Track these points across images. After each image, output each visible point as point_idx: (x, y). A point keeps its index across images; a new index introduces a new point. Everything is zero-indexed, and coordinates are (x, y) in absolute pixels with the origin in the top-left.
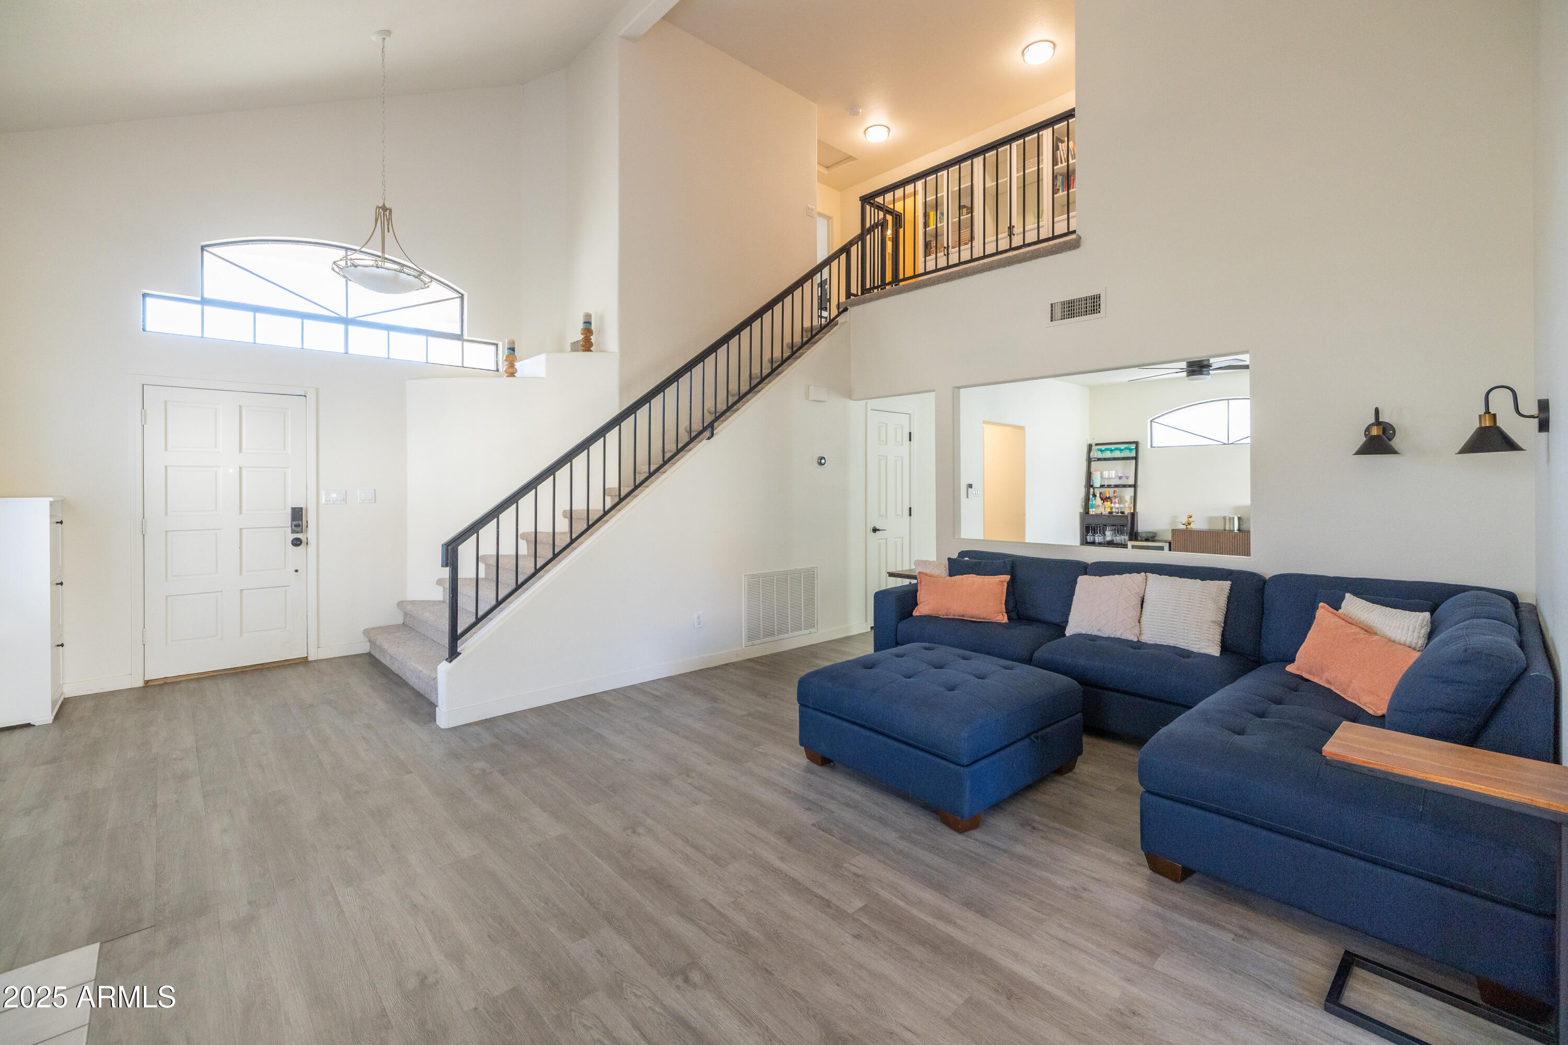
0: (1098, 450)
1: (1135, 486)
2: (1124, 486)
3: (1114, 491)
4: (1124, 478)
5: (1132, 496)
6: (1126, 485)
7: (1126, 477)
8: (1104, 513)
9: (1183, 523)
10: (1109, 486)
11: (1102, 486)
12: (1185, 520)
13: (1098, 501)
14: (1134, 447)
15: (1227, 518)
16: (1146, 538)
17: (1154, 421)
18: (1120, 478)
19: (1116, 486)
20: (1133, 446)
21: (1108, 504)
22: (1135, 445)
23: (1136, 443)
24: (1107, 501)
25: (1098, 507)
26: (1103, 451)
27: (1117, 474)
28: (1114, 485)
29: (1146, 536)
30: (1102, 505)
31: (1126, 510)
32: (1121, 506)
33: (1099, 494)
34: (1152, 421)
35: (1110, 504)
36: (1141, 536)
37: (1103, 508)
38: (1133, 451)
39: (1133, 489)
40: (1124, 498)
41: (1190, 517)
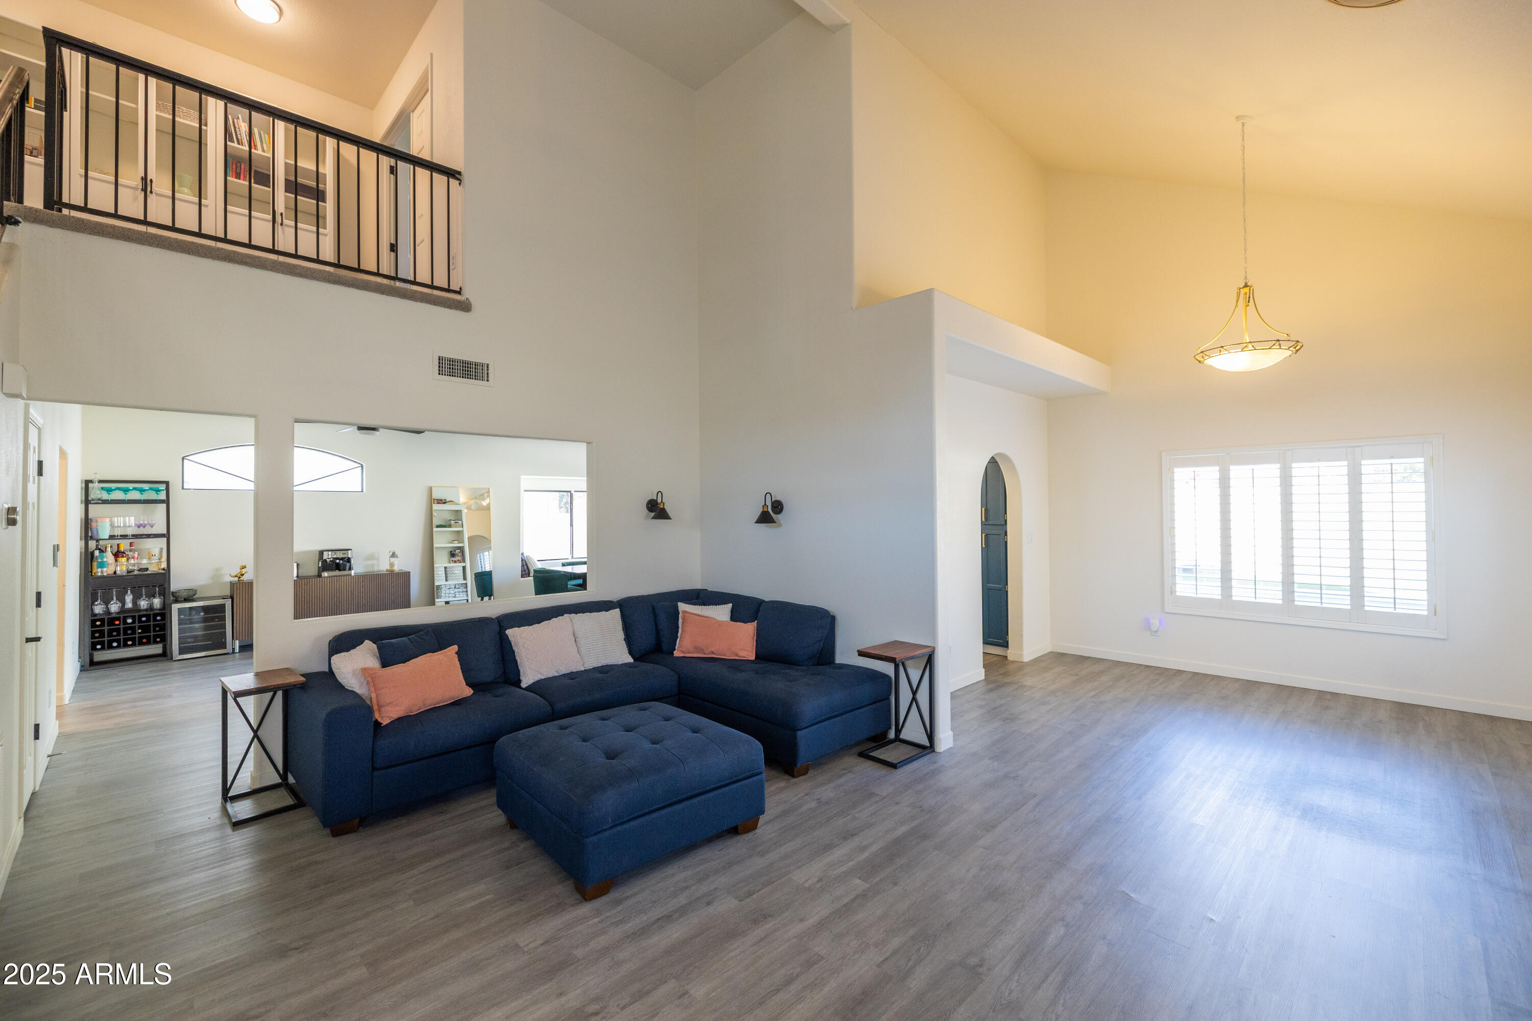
0: (102, 488)
1: (167, 536)
2: (149, 536)
3: (131, 543)
4: (148, 525)
5: (161, 549)
7: (150, 525)
8: (118, 572)
9: (234, 574)
10: (124, 537)
11: (112, 537)
12: (237, 571)
13: (109, 557)
14: (164, 489)
16: (186, 597)
17: (188, 459)
18: (142, 526)
19: (136, 536)
20: (163, 487)
21: (123, 560)
22: (165, 485)
23: (167, 483)
24: (123, 557)
25: (110, 565)
26: (109, 491)
27: (135, 520)
28: (132, 535)
29: (185, 594)
30: (114, 561)
31: (153, 565)
32: (145, 561)
33: (110, 548)
34: (183, 458)
35: (128, 559)
36: (178, 596)
37: (117, 566)
38: (161, 492)
39: (165, 539)
40: (149, 551)
41: (244, 567)
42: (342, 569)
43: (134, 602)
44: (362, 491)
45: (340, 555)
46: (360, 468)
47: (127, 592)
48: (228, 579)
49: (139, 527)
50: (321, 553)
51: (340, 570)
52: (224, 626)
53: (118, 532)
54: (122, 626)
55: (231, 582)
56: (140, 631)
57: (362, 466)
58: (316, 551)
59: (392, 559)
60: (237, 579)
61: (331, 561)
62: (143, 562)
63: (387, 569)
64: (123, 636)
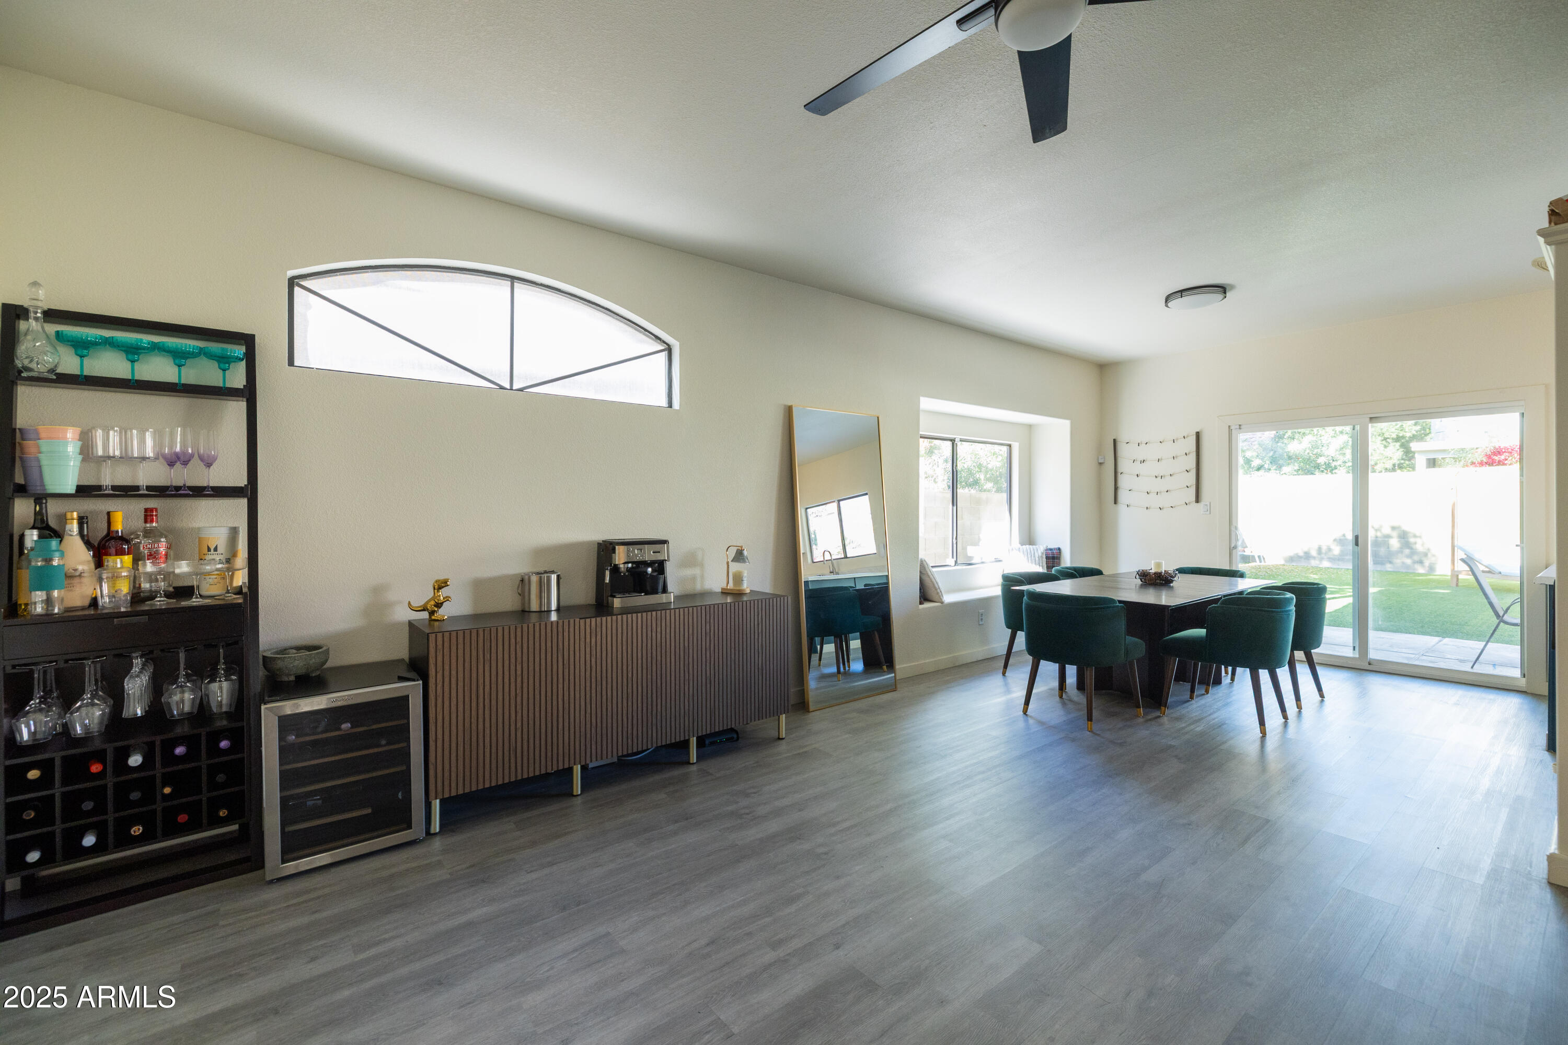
0: (58, 337)
1: (249, 492)
2: (198, 492)
3: (146, 510)
4: (195, 461)
5: (234, 531)
6: (205, 489)
7: (201, 458)
8: (104, 601)
9: (418, 602)
10: (126, 492)
11: (85, 491)
12: (424, 595)
13: (74, 554)
14: (240, 355)
15: (534, 579)
17: (299, 284)
18: (173, 460)
19: (160, 491)
20: (239, 350)
21: (121, 563)
22: (242, 347)
23: (248, 341)
24: (120, 553)
25: (76, 580)
26: (82, 347)
27: (158, 444)
28: (149, 488)
29: (297, 664)
30: (92, 566)
31: (212, 579)
32: (183, 568)
33: (76, 523)
34: (292, 282)
35: (136, 561)
36: (280, 669)
37: (100, 580)
38: (232, 365)
39: (243, 502)
40: (201, 536)
41: (442, 584)
42: (648, 588)
43: (157, 688)
44: (670, 405)
45: (648, 554)
46: (664, 355)
47: (131, 666)
48: (403, 615)
49: (171, 464)
50: (606, 549)
51: (647, 593)
52: (405, 755)
53: (108, 477)
54: (110, 781)
55: (411, 624)
56: (167, 790)
57: (669, 350)
58: (589, 543)
59: (735, 567)
60: (425, 615)
61: (628, 570)
62: (177, 571)
63: (722, 589)
64: (115, 812)
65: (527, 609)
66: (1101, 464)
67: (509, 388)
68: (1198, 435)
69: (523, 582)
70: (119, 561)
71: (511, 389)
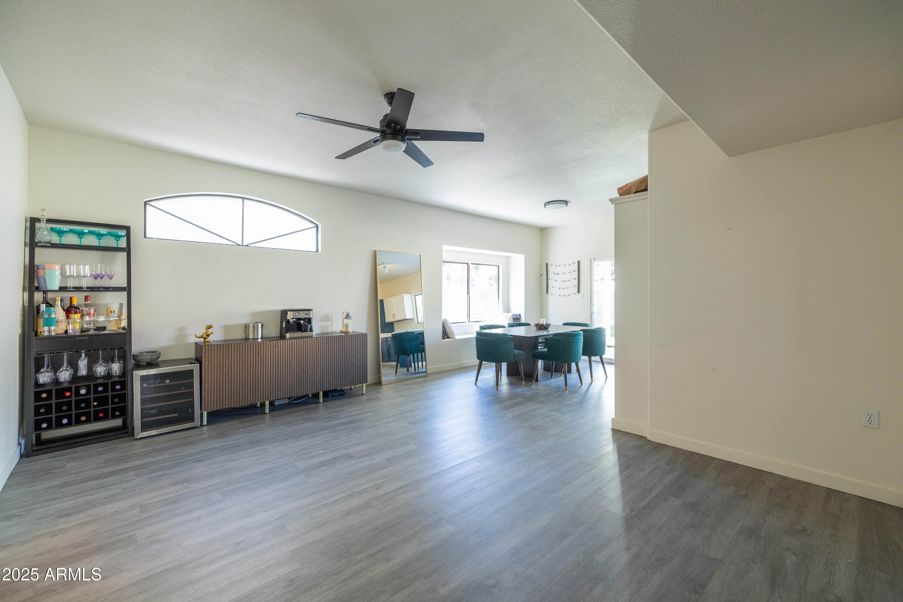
0: (51, 229)
1: (128, 289)
2: (107, 289)
3: (86, 296)
4: (106, 277)
5: (121, 305)
6: (109, 288)
7: (108, 276)
8: (70, 332)
10: (78, 289)
11: (62, 289)
12: (202, 331)
13: (59, 313)
14: (124, 235)
15: (251, 325)
16: (148, 361)
17: (150, 203)
19: (91, 289)
20: (123, 233)
21: (76, 317)
22: (125, 231)
23: (128, 229)
24: (76, 313)
25: (60, 323)
26: (60, 233)
27: (91, 270)
28: (87, 288)
29: (147, 358)
30: (66, 318)
31: (112, 324)
32: (102, 319)
33: (59, 302)
34: (145, 203)
35: (82, 316)
36: (140, 360)
37: (69, 323)
38: (121, 238)
39: (125, 293)
40: (108, 307)
41: (209, 327)
42: (303, 330)
43: (90, 367)
44: (317, 251)
45: (302, 315)
46: (315, 229)
47: (81, 356)
48: (193, 340)
49: (96, 278)
50: (284, 313)
51: (302, 332)
52: (192, 394)
53: (71, 283)
54: (73, 399)
55: (196, 343)
56: (95, 404)
57: (317, 227)
58: (278, 311)
59: (346, 321)
60: (202, 340)
61: (294, 322)
62: (99, 320)
63: (340, 331)
64: (75, 411)
65: (248, 338)
66: (541, 275)
67: (241, 245)
68: (579, 262)
69: (246, 326)
70: (76, 316)
71: (242, 245)
